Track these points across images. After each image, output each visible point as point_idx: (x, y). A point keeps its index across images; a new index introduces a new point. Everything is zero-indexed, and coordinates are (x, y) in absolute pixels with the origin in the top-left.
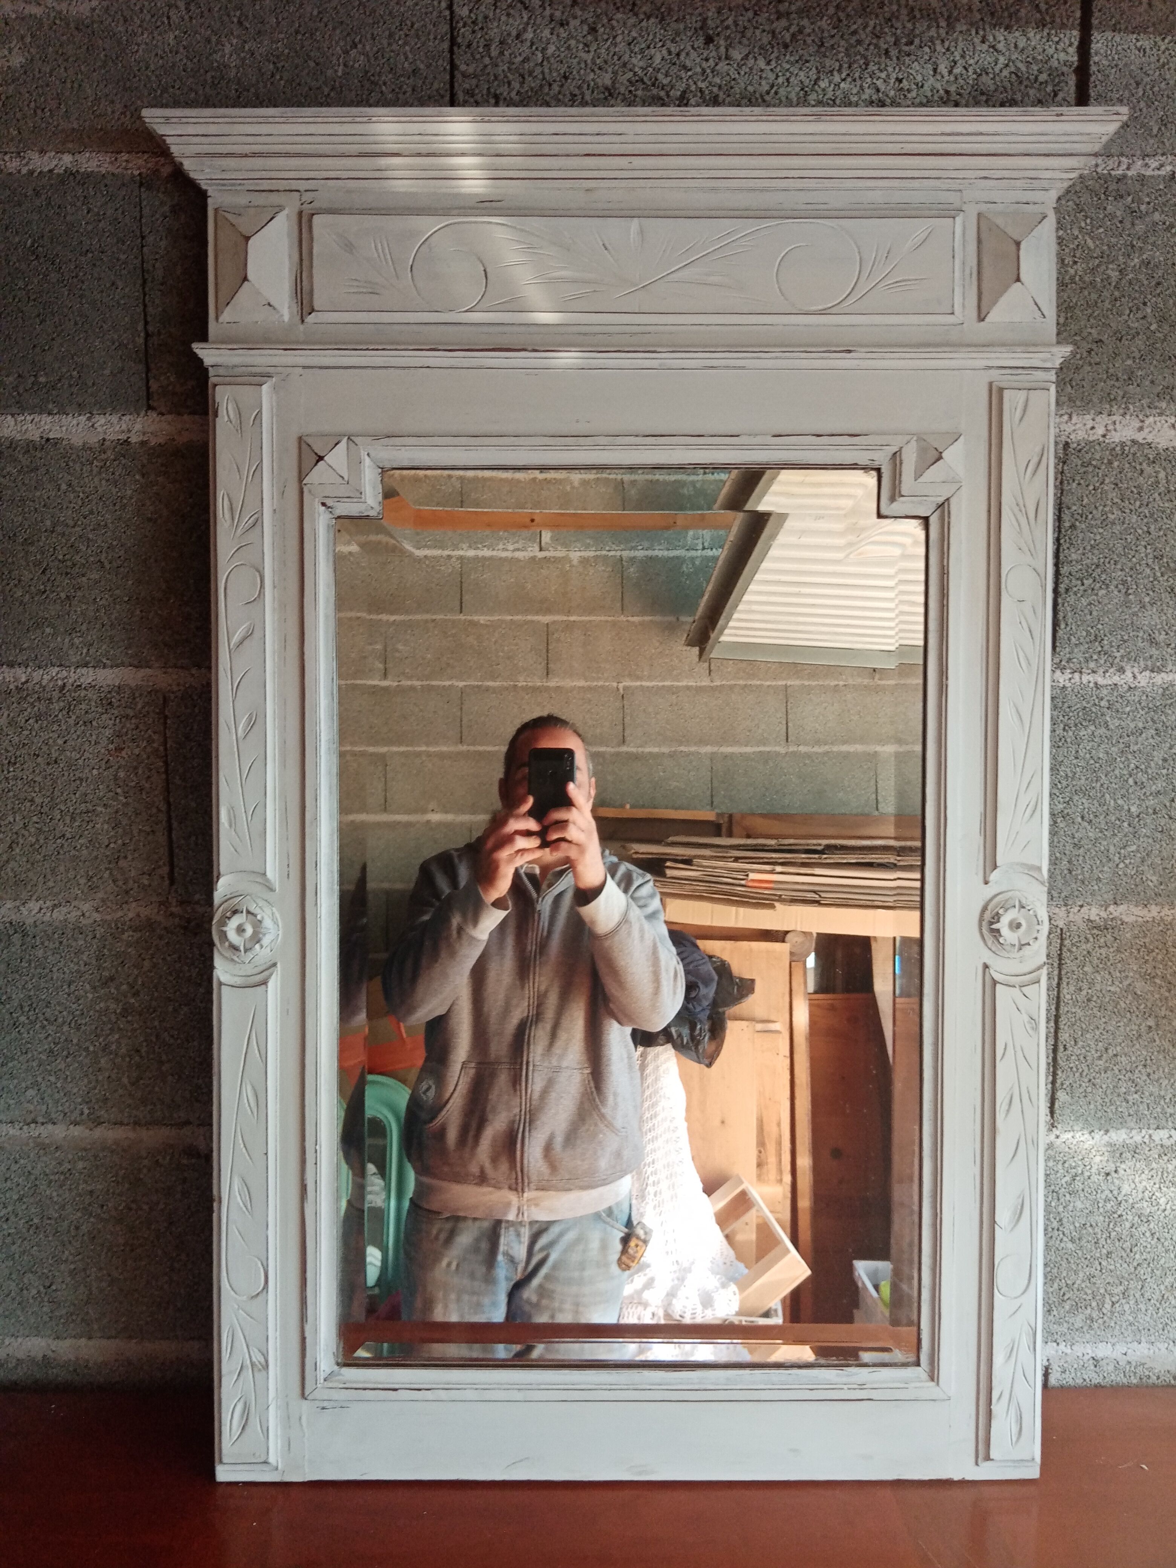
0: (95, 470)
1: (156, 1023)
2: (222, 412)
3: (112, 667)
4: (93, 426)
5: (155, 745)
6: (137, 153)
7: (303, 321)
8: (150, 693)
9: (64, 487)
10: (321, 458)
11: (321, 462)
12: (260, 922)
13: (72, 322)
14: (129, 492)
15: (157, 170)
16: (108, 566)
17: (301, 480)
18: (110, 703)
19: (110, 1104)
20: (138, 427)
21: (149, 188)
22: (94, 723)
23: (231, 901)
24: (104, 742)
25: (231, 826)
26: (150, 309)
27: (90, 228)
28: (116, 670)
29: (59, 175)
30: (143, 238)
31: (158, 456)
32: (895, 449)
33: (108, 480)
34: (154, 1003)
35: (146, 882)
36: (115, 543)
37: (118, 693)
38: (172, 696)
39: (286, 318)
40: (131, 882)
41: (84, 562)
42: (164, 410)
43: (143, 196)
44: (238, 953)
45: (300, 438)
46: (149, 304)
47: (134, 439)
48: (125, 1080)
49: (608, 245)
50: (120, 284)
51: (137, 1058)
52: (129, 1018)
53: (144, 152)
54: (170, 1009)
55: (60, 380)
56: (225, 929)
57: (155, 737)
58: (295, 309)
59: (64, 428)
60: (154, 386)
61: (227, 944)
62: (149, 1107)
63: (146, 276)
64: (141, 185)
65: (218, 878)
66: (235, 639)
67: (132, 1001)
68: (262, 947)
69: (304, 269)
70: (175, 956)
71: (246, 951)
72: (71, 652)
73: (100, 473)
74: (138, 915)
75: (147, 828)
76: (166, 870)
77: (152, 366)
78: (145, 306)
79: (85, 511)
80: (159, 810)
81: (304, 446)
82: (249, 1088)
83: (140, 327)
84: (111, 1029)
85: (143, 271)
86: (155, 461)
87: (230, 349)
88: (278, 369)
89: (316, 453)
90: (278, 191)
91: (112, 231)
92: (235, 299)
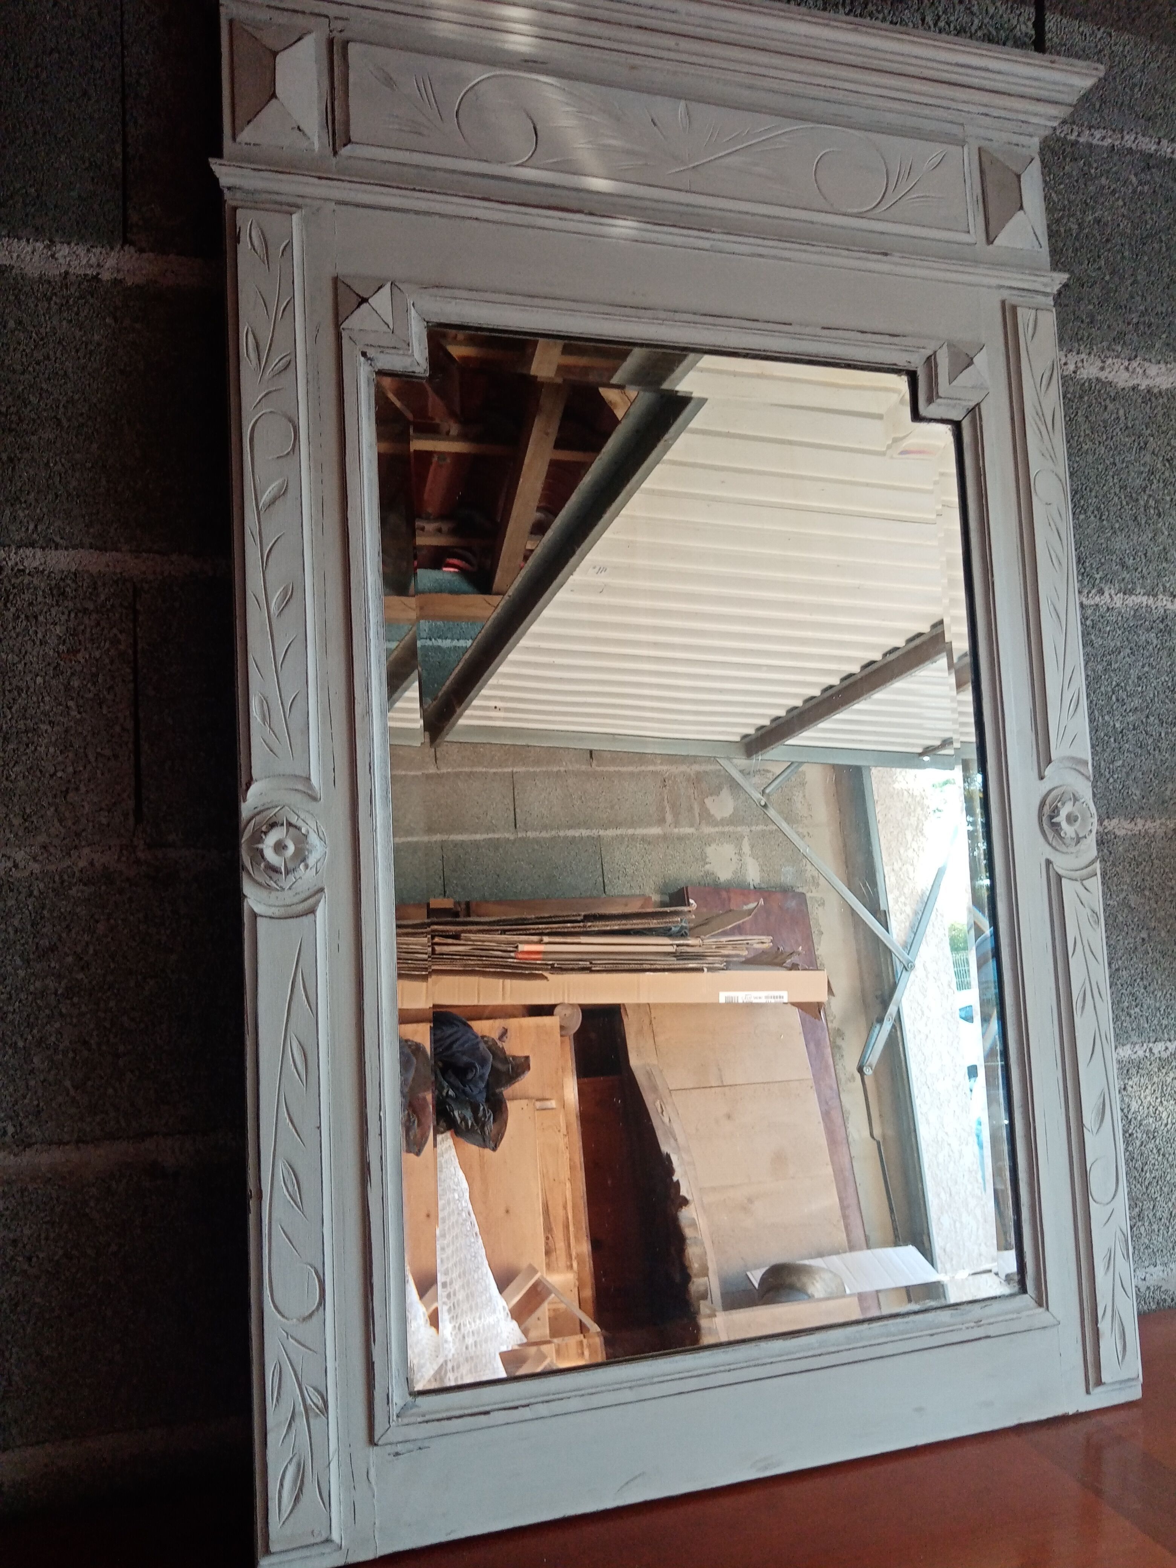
0: (54, 308)
1: (112, 1004)
2: (244, 238)
3: (66, 548)
4: (53, 256)
5: (122, 647)
7: (335, 153)
8: (116, 582)
9: (11, 324)
10: (364, 300)
11: (365, 306)
12: (306, 836)
13: (30, 131)
14: (96, 337)
16: (65, 424)
17: (337, 325)
18: (63, 594)
19: (44, 1116)
20: (111, 262)
22: (41, 618)
24: (53, 641)
25: (264, 720)
26: (131, 130)
27: (56, 23)
28: (72, 552)
30: (124, 47)
31: (136, 299)
32: (929, 352)
33: (69, 321)
34: (110, 978)
35: (104, 821)
36: (76, 397)
37: (74, 581)
38: (146, 586)
39: (317, 146)
40: (84, 821)
41: (33, 415)
42: (144, 246)
44: (275, 876)
45: (336, 280)
46: (130, 124)
47: (106, 276)
48: (68, 1083)
49: (656, 121)
50: (94, 96)
51: (86, 1053)
52: (75, 1000)
54: (132, 984)
55: (12, 197)
56: (260, 846)
57: (122, 637)
58: (326, 139)
59: (15, 255)
60: (134, 217)
61: (262, 865)
62: (98, 1118)
63: (128, 91)
65: (249, 785)
66: (265, 498)
67: (80, 976)
68: (307, 867)
69: (337, 97)
71: (287, 872)
72: (13, 528)
73: (60, 311)
74: (92, 864)
75: (108, 752)
76: (131, 804)
77: (135, 192)
78: (125, 125)
79: (38, 355)
80: (124, 729)
81: (341, 288)
82: (295, 1044)
83: (118, 148)
84: (50, 1017)
85: (124, 85)
86: (131, 304)
87: (254, 169)
88: (308, 201)
89: (358, 295)
90: (303, 13)
91: (86, 32)
92: (258, 117)
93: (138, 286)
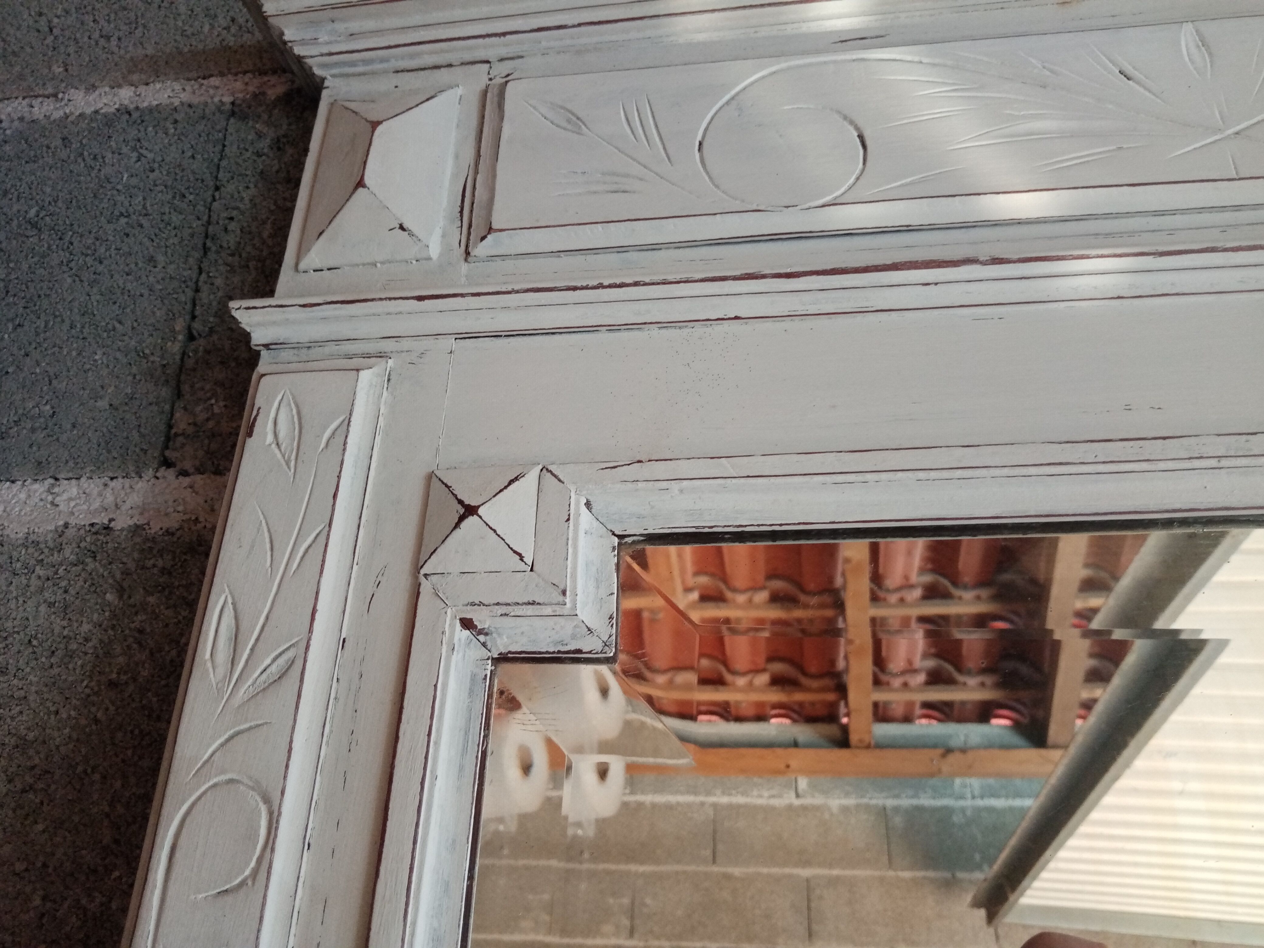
0: (34, 585)
2: (265, 426)
4: (53, 501)
6: (236, 74)
7: (467, 254)
10: (471, 512)
11: (471, 522)
13: (66, 326)
14: (86, 627)
15: (264, 94)
17: (417, 567)
20: (135, 499)
21: (244, 118)
26: (204, 296)
27: (134, 181)
29: (105, 115)
30: (217, 188)
31: (161, 553)
33: (51, 605)
39: (435, 251)
42: (188, 465)
43: (230, 130)
45: (430, 477)
46: (205, 288)
49: (1129, 70)
50: (161, 258)
53: (245, 73)
58: (455, 236)
60: (182, 422)
63: (209, 243)
64: (233, 114)
69: (481, 167)
73: (41, 590)
77: (186, 388)
78: (197, 290)
81: (436, 491)
85: (207, 236)
86: (149, 563)
87: (304, 306)
88: (406, 344)
89: (461, 502)
90: (450, 65)
91: (169, 183)
92: (334, 224)
93: (168, 533)
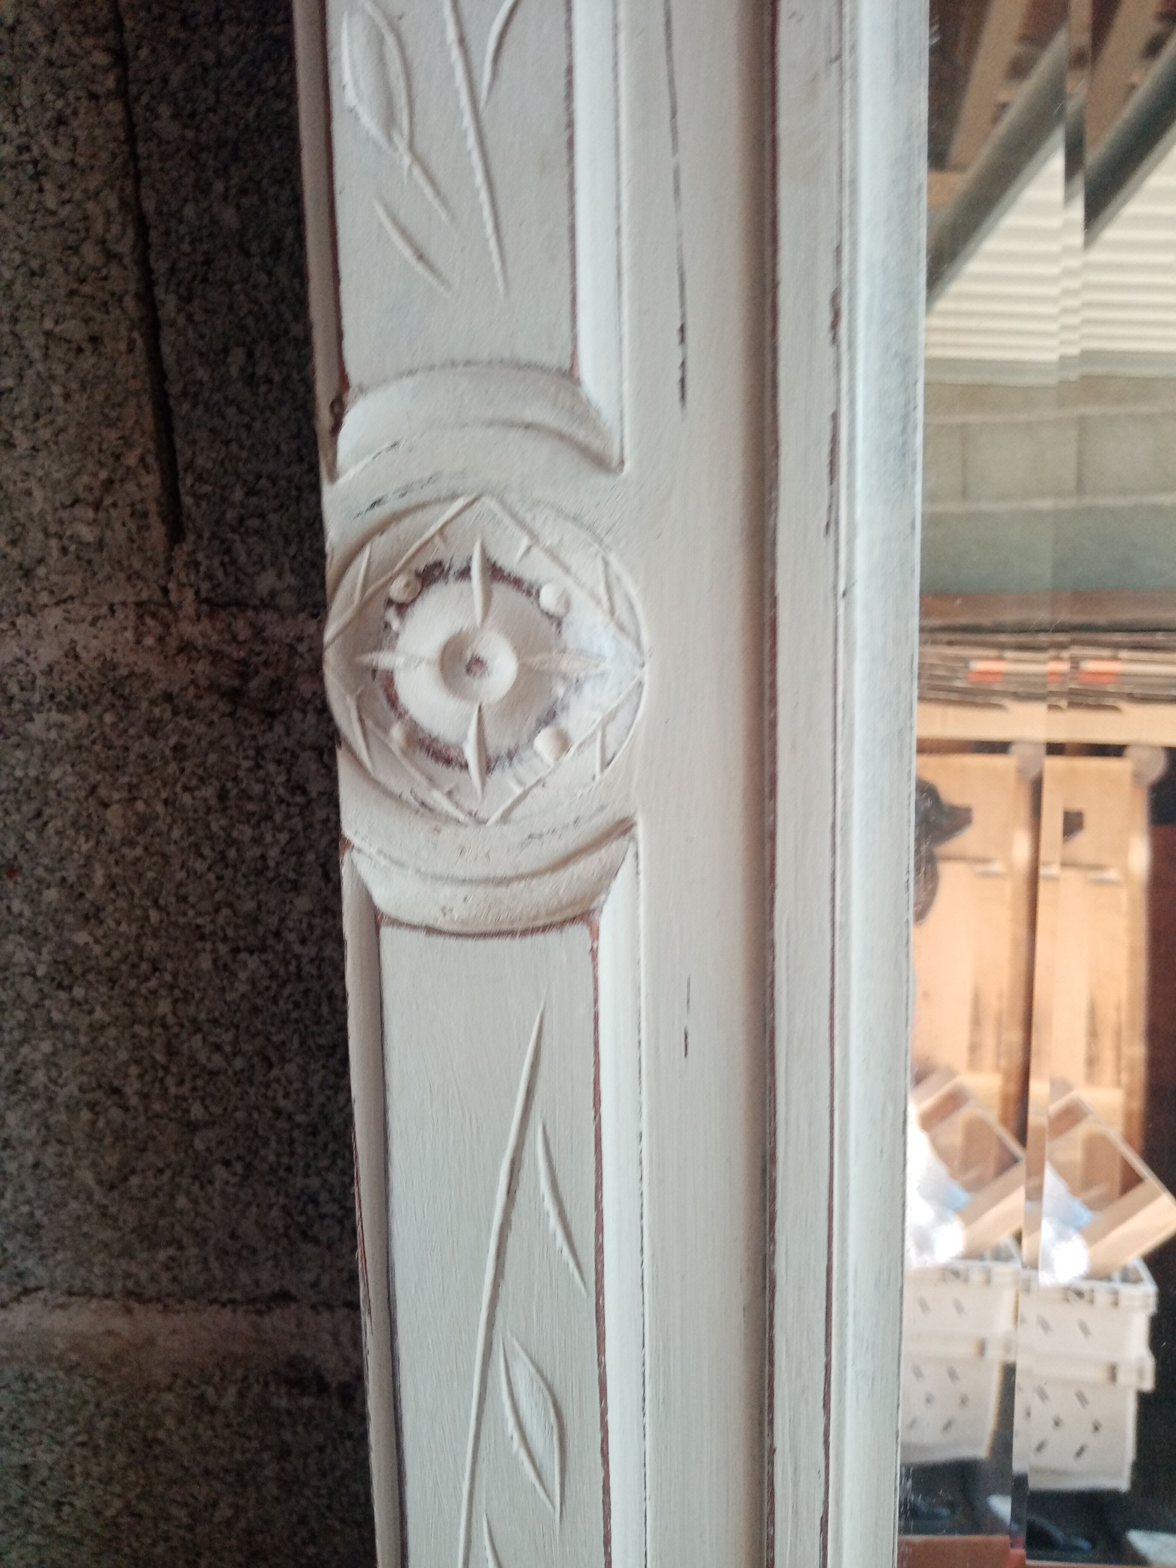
1: (164, 1007)
12: (557, 621)
19: (47, 1239)
23: (406, 524)
25: (389, 122)
34: (151, 946)
35: (87, 534)
40: (35, 535)
44: (449, 776)
48: (86, 1176)
51: (115, 1113)
52: (79, 992)
54: (205, 963)
56: (383, 660)
61: (397, 733)
62: (162, 1255)
65: (338, 409)
67: (82, 938)
68: (563, 743)
70: (209, 792)
71: (488, 766)
74: (72, 654)
75: (74, 329)
76: (152, 481)
80: (110, 256)
82: (523, 1373)
84: (27, 1025)
